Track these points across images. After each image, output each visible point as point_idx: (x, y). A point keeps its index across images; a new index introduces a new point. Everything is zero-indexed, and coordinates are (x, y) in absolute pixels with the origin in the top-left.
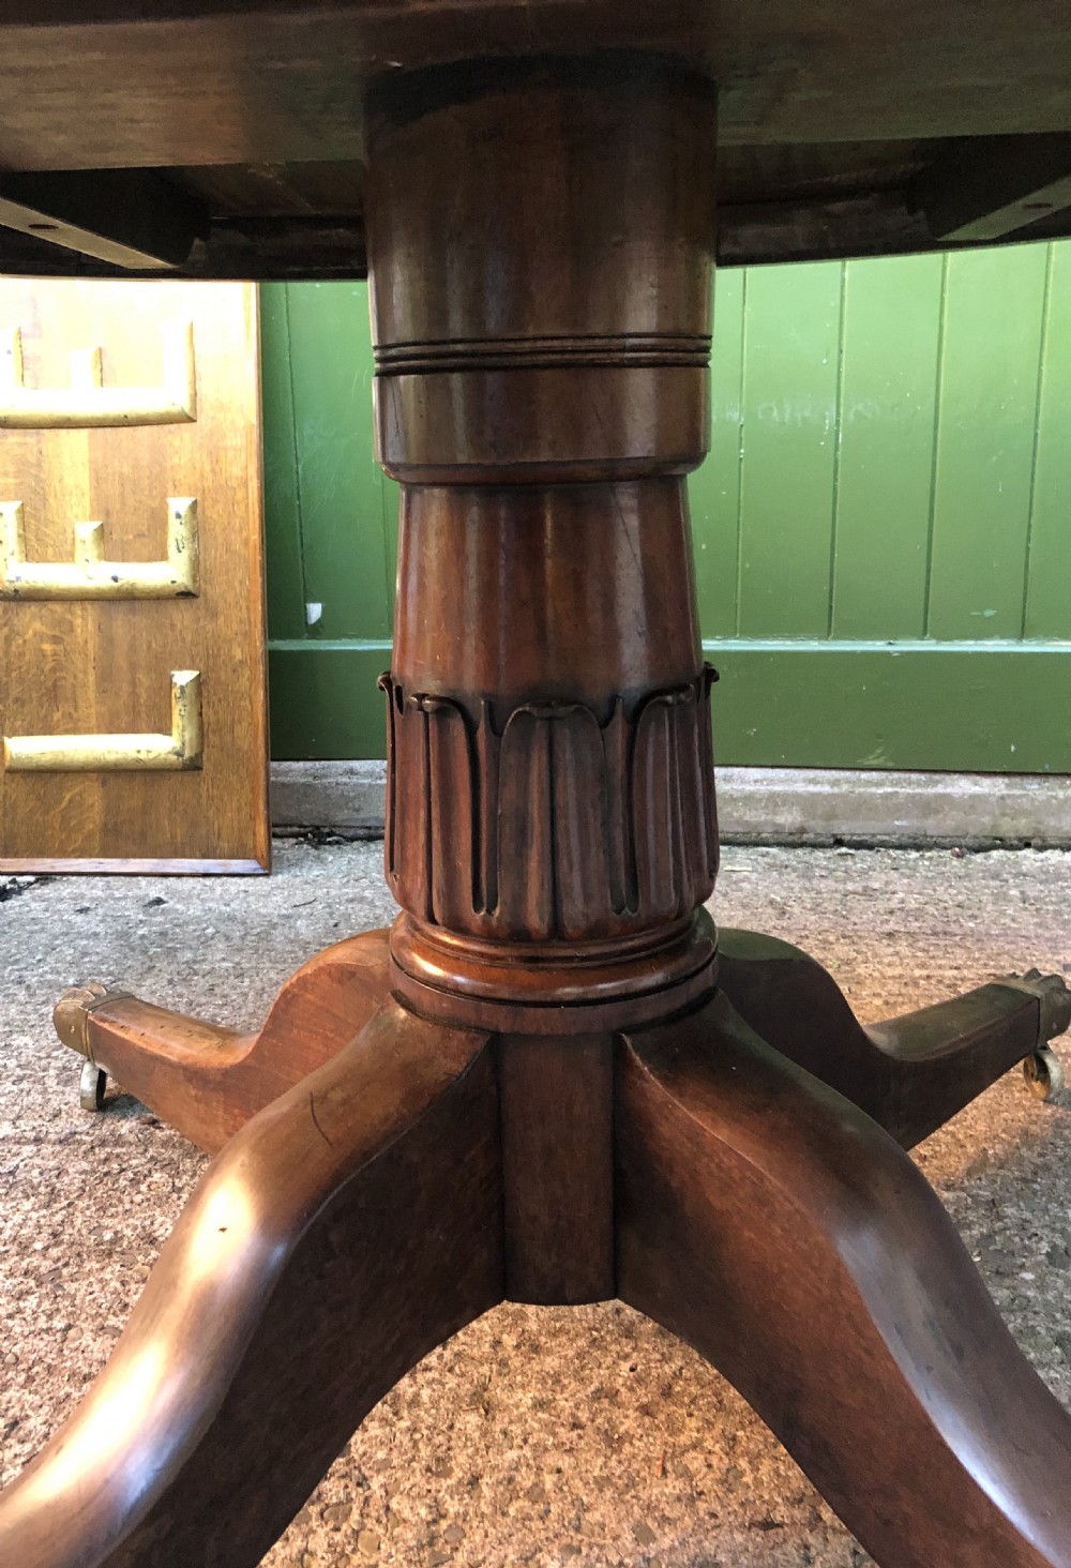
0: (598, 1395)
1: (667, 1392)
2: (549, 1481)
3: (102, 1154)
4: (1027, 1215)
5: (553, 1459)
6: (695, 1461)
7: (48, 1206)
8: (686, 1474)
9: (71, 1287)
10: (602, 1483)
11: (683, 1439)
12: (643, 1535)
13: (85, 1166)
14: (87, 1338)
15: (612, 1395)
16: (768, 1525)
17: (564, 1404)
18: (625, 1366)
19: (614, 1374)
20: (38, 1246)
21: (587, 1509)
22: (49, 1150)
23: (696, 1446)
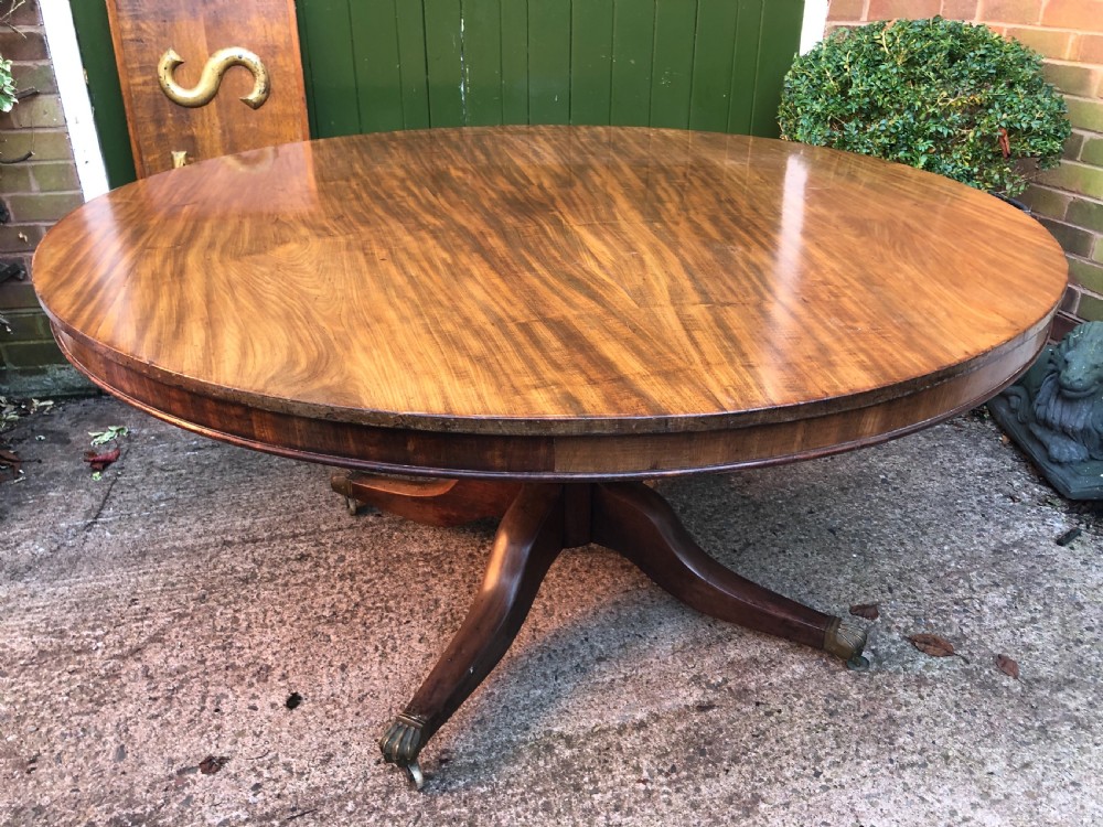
0: (573, 570)
1: (590, 566)
2: (570, 593)
3: (370, 529)
5: (568, 588)
6: (605, 581)
7: (365, 550)
8: (603, 584)
10: (584, 590)
11: (600, 576)
12: (599, 600)
13: (366, 535)
14: (414, 586)
15: (576, 570)
16: (627, 591)
17: (564, 574)
18: (577, 562)
19: (575, 564)
20: (373, 563)
22: (348, 532)
23: (604, 577)
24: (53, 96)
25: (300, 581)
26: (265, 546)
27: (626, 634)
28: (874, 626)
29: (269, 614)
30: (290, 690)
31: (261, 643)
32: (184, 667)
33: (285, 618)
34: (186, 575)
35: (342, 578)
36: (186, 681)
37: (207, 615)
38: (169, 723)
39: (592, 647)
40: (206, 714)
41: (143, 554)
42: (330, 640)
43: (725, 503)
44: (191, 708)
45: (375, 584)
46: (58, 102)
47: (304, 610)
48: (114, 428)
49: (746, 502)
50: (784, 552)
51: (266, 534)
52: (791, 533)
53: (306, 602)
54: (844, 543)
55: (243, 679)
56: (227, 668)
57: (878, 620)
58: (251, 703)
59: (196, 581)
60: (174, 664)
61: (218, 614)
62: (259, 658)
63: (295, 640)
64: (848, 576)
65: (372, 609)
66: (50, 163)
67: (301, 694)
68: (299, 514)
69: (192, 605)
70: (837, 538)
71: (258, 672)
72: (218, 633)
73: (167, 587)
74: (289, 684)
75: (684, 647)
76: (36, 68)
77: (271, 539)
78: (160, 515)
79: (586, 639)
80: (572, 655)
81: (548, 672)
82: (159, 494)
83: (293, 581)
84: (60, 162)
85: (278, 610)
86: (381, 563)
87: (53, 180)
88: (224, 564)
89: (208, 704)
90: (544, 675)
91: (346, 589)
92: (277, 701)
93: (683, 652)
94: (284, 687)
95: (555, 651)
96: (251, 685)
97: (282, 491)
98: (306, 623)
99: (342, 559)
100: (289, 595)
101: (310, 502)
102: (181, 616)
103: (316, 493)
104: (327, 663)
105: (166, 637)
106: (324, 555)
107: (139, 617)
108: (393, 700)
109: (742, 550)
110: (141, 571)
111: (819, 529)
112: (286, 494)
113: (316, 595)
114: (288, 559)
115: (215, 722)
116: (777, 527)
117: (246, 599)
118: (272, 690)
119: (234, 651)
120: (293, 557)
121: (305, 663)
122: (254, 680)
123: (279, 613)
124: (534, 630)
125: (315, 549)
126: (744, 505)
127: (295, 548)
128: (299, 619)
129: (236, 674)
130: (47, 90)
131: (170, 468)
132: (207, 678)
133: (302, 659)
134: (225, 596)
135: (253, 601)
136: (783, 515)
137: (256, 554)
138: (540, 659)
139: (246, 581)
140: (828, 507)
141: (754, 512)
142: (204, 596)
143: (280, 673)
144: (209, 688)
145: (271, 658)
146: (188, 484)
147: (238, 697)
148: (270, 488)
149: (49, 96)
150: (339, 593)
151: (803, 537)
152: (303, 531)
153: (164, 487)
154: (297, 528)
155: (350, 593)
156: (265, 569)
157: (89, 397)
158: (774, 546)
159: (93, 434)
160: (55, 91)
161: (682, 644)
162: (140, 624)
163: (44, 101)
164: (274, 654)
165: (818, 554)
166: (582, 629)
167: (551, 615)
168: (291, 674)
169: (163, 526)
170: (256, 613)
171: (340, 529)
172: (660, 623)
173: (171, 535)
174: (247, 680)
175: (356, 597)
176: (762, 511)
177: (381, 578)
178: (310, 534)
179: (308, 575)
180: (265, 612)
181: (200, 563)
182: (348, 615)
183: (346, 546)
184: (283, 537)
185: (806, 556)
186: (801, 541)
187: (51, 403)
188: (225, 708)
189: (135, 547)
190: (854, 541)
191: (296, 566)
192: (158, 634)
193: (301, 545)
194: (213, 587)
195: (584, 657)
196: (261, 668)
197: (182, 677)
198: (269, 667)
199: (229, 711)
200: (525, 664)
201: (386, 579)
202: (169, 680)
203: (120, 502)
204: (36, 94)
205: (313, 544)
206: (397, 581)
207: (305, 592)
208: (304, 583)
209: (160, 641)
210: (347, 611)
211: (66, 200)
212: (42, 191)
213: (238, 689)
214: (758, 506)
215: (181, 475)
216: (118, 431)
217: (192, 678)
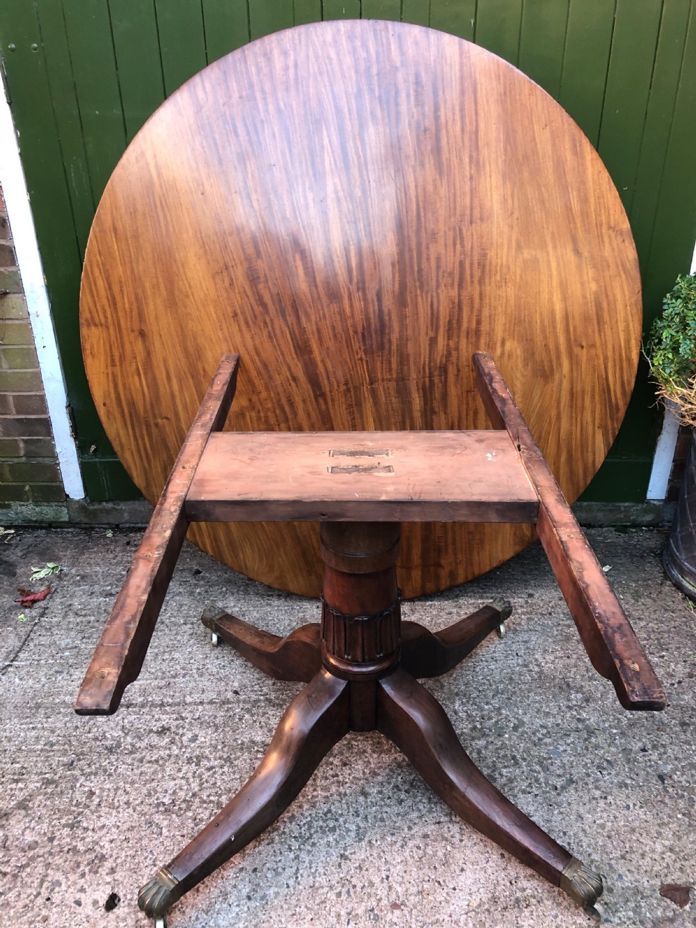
0: (394, 788)
2: (385, 815)
3: (226, 708)
4: (508, 713)
5: (385, 809)
6: (421, 806)
7: (216, 731)
8: (419, 810)
9: (236, 763)
10: (398, 814)
11: (417, 800)
12: (410, 828)
13: (221, 713)
15: (397, 787)
17: (385, 791)
18: (400, 777)
19: (397, 781)
20: (219, 747)
21: (395, 823)
22: (207, 707)
23: (421, 801)
24: (21, 295)
25: (153, 759)
26: (135, 713)
27: (427, 878)
28: (681, 914)
29: (120, 792)
30: (113, 888)
31: (103, 826)
32: (36, 842)
33: (131, 800)
34: (64, 736)
35: (189, 761)
36: (32, 859)
37: (69, 785)
38: (8, 904)
39: (390, 888)
40: (40, 901)
41: (38, 706)
42: (161, 834)
43: (558, 725)
44: (29, 891)
45: (215, 773)
46: (23, 300)
47: (149, 795)
48: (51, 565)
49: (580, 726)
50: (606, 798)
51: (140, 699)
52: (617, 775)
53: (154, 784)
54: (671, 797)
55: (78, 866)
56: (68, 852)
57: (687, 907)
58: (78, 896)
59: (71, 745)
60: (29, 837)
61: (78, 785)
62: (97, 843)
63: (133, 827)
64: (667, 843)
65: (205, 802)
66: (16, 347)
67: (121, 895)
68: (172, 680)
69: (60, 771)
70: (665, 789)
71: (93, 861)
72: (73, 808)
73: (47, 747)
74: (115, 880)
75: (479, 905)
76: (7, 273)
77: (143, 706)
78: (62, 665)
79: (388, 877)
80: (369, 895)
81: (343, 913)
82: (67, 641)
83: (148, 758)
84: (25, 347)
85: (128, 789)
86: (225, 749)
87: (19, 361)
88: (98, 727)
89: (43, 890)
90: (339, 915)
91: (190, 775)
92: (99, 899)
93: (477, 913)
94: (108, 883)
95: (354, 887)
96: (83, 875)
97: (165, 652)
98: (146, 809)
99: (194, 739)
100: (141, 773)
101: (183, 669)
102: (48, 782)
103: (191, 658)
104: (151, 862)
105: (30, 805)
106: (181, 731)
107: (16, 777)
108: (197, 919)
109: (563, 788)
110: (31, 726)
111: (648, 773)
112: (166, 656)
113: (163, 777)
114: (151, 731)
115: (44, 912)
116: (605, 764)
117: (105, 771)
118: (98, 884)
119: (79, 832)
120: (155, 729)
121: (134, 857)
122: (87, 871)
123: (127, 793)
124: (342, 856)
125: (175, 723)
126: (577, 730)
127: (159, 720)
128: (142, 802)
129: (74, 860)
130: (15, 291)
131: (83, 613)
132: (50, 860)
133: (131, 852)
134: (89, 765)
135: (110, 775)
136: (613, 749)
137: (126, 721)
138: (339, 895)
139: (110, 750)
140: (664, 746)
141: (586, 740)
142: (73, 762)
143: (109, 866)
144: (49, 871)
145: (107, 846)
146: (92, 633)
147: (69, 887)
148: (156, 647)
149: (17, 295)
150: (183, 778)
151: (629, 781)
152: (170, 701)
153: (73, 634)
154: (165, 696)
155: (191, 780)
156: (129, 739)
157: (42, 528)
158: (597, 788)
159: (35, 570)
160: (21, 291)
161: (478, 901)
162: (14, 786)
163: (13, 299)
164: (111, 841)
165: (641, 807)
166: (386, 862)
167: (360, 840)
168: (118, 869)
169: (60, 678)
170: (109, 790)
171: (202, 703)
172: (462, 870)
173: (65, 688)
174: (81, 868)
175: (195, 786)
176: (593, 740)
177: (222, 767)
178: (176, 705)
179: (161, 753)
180: (117, 789)
181: (79, 724)
182: (184, 806)
183: (201, 723)
184: (153, 705)
185: (628, 807)
186: (626, 786)
187: (12, 531)
188: (56, 898)
189: (33, 698)
190: (683, 796)
191: (155, 739)
192: (25, 800)
193: (165, 717)
194: (82, 753)
195: (380, 900)
196: (96, 857)
197: (31, 854)
198: (103, 856)
199: (58, 902)
200: (323, 897)
201: (226, 769)
202: (20, 855)
203: (35, 646)
204: (6, 294)
205: (174, 716)
206: (234, 772)
207: (155, 772)
208: (157, 761)
209: (25, 809)
210: (184, 801)
211: (28, 377)
212: (10, 368)
213: (72, 877)
214: (591, 732)
215: (89, 622)
216: (53, 568)
217: (39, 856)
